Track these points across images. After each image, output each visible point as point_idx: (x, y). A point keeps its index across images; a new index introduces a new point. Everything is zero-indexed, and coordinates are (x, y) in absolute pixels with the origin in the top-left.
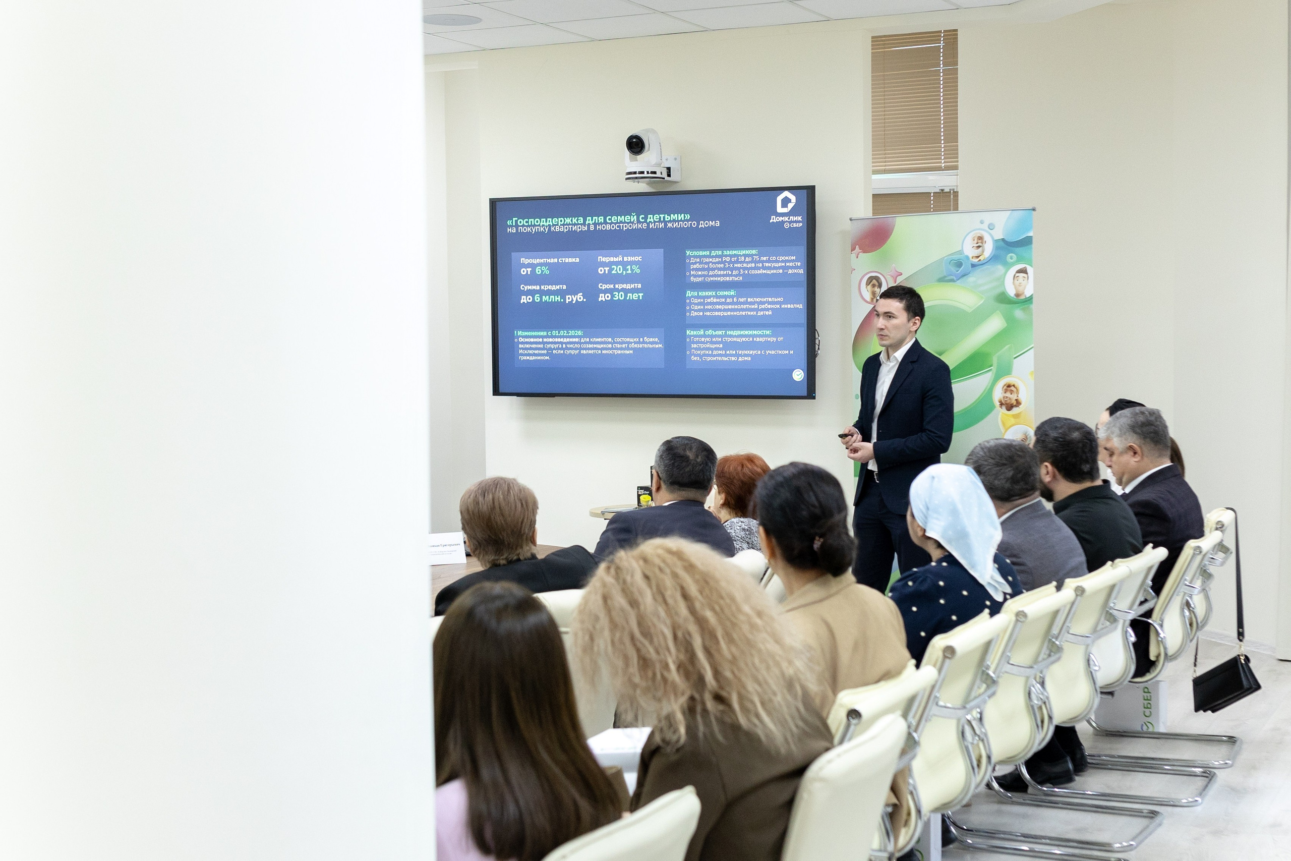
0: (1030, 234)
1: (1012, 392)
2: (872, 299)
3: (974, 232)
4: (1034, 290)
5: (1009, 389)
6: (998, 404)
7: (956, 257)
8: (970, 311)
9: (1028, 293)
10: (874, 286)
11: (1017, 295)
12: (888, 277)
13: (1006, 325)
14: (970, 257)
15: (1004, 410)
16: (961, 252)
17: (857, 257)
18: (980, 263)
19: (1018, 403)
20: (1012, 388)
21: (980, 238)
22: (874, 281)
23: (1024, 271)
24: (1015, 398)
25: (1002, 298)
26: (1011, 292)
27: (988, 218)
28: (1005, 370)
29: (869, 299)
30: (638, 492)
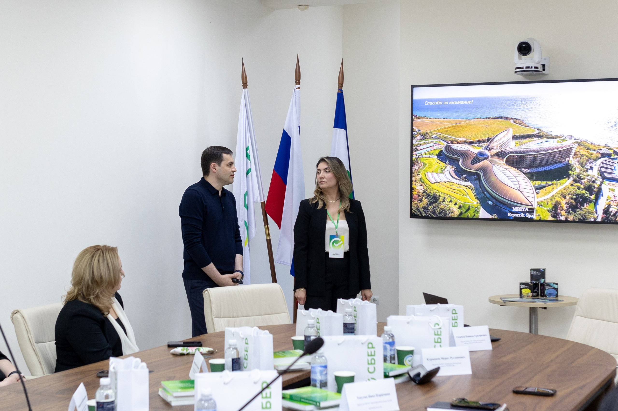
30: (520, 286)
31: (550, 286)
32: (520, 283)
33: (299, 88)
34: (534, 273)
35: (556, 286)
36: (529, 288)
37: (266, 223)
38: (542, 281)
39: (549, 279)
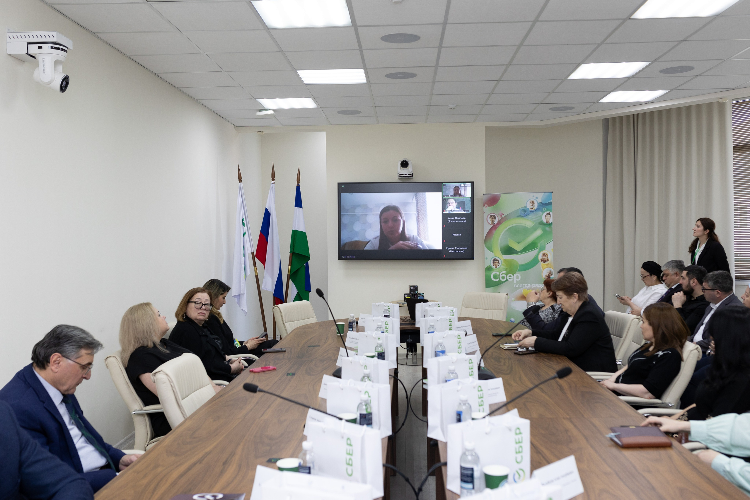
0: (551, 201)
1: (545, 256)
2: (492, 223)
3: (532, 200)
4: (553, 221)
5: (544, 255)
6: (540, 260)
7: (524, 208)
8: (530, 227)
9: (551, 221)
10: (493, 218)
11: (547, 222)
12: (498, 215)
13: (543, 233)
14: (529, 208)
15: (542, 263)
16: (526, 207)
17: (486, 208)
18: (533, 211)
19: (548, 260)
20: (546, 255)
21: (533, 202)
22: (493, 217)
23: (549, 214)
24: (547, 258)
25: (541, 223)
26: (545, 221)
27: (536, 195)
28: (543, 248)
29: (491, 223)
30: (404, 296)
31: (420, 295)
32: (404, 294)
33: (274, 183)
34: (412, 288)
35: (423, 295)
36: (409, 297)
37: (255, 265)
38: (416, 292)
39: (420, 291)
